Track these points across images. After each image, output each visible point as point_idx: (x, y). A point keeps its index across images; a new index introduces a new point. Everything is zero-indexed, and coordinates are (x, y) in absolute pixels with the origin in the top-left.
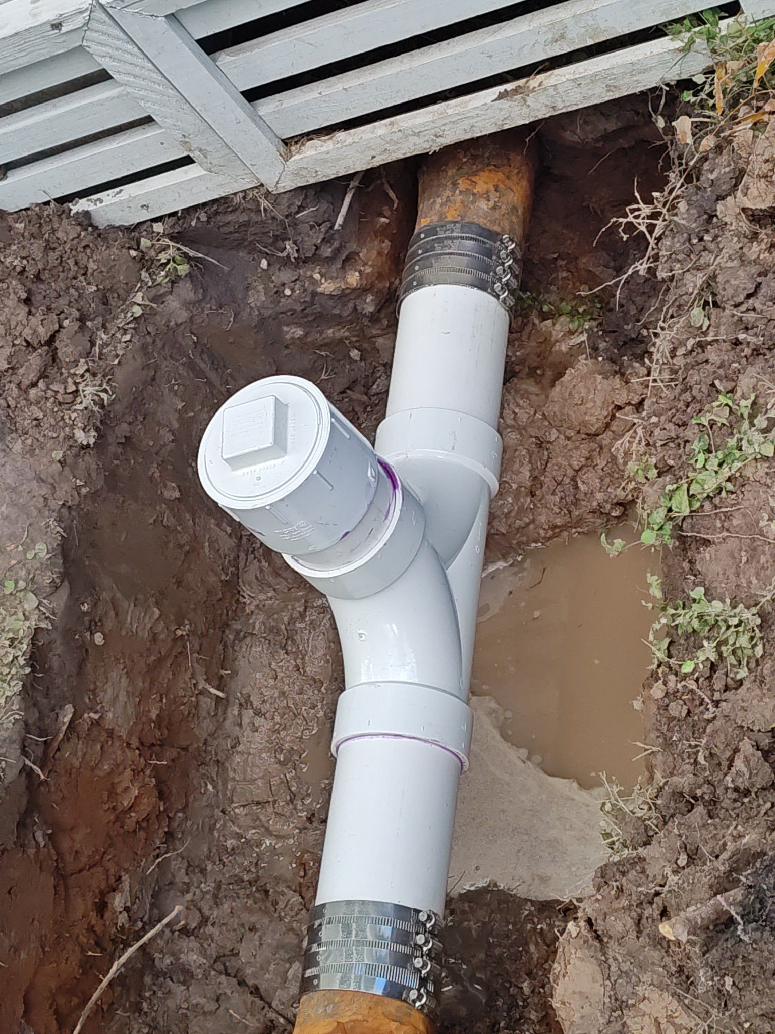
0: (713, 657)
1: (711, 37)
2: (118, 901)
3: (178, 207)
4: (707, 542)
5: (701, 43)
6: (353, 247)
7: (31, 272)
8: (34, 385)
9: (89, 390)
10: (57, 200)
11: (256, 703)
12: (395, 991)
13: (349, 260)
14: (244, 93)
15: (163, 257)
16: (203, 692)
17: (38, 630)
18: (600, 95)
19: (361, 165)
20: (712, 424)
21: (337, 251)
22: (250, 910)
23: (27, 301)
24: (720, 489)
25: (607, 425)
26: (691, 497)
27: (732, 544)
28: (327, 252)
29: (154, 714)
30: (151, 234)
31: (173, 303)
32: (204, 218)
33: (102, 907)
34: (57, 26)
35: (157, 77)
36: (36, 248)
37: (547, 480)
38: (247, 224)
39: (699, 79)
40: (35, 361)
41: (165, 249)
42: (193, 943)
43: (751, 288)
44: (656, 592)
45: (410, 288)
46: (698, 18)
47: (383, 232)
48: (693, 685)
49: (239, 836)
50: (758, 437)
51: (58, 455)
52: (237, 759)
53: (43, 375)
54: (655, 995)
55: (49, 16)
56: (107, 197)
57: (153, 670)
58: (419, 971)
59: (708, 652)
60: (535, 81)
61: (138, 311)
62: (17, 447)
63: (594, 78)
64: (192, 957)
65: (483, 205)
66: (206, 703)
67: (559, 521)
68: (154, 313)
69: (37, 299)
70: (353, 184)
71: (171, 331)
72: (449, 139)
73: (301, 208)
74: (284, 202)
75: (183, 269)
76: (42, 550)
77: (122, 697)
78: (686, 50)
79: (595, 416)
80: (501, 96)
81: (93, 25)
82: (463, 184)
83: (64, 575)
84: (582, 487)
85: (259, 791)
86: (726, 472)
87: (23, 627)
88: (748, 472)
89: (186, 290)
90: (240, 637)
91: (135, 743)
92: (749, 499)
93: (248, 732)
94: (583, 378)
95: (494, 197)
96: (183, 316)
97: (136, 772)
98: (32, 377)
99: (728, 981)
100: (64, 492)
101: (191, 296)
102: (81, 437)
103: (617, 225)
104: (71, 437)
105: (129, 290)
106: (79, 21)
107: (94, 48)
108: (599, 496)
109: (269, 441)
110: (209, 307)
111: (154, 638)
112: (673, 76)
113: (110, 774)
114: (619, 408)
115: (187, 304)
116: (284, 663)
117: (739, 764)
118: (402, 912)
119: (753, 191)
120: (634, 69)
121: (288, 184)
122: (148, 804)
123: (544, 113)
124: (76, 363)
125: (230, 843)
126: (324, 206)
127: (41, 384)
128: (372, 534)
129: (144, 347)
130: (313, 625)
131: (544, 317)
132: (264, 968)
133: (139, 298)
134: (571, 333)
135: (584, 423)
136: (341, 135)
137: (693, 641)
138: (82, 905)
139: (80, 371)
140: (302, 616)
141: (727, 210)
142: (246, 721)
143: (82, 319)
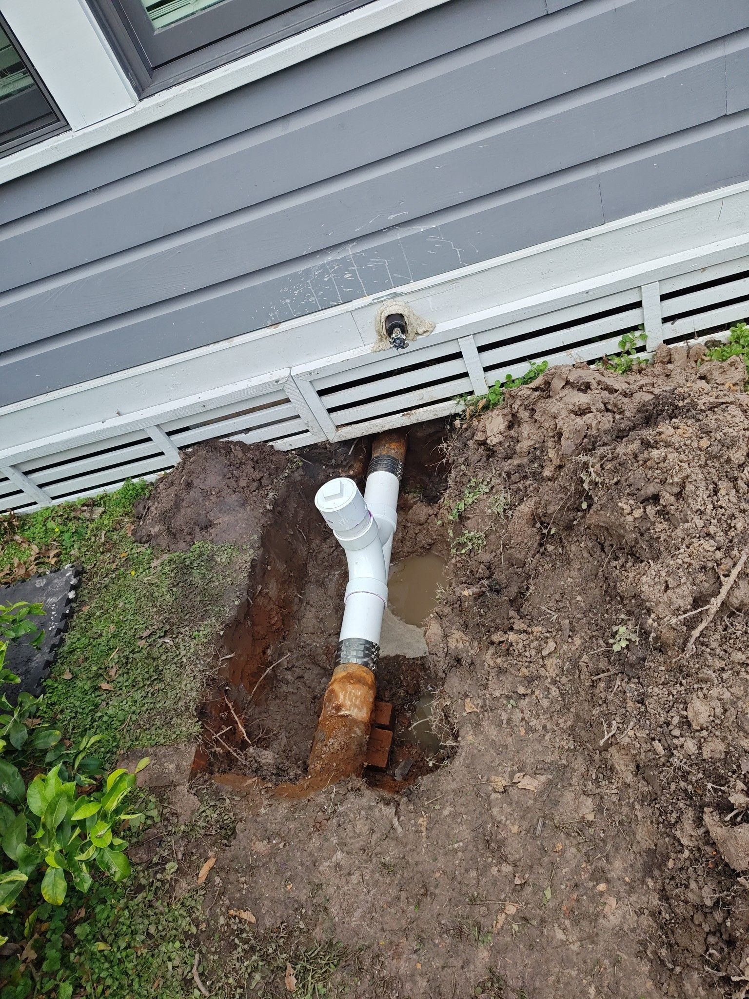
0: (471, 548)
1: (465, 400)
2: (269, 652)
3: (301, 446)
4: (469, 518)
5: (462, 402)
6: (352, 463)
7: (255, 459)
8: (255, 491)
9: (271, 494)
10: (264, 442)
11: (311, 603)
12: (366, 664)
13: (351, 467)
14: (327, 410)
15: (295, 460)
16: (296, 596)
17: (254, 559)
18: (431, 417)
19: (358, 436)
20: (471, 486)
21: (348, 463)
22: (308, 663)
23: (253, 468)
24: (473, 502)
25: (426, 521)
26: (465, 504)
27: (476, 517)
28: (345, 463)
29: (283, 597)
30: (291, 454)
31: (296, 474)
32: (308, 450)
33: (264, 653)
34: (277, 382)
35: (303, 401)
36: (257, 453)
37: (407, 537)
38: (320, 453)
39: (461, 413)
40: (255, 484)
41: (296, 458)
42: (289, 672)
43: (479, 459)
44: (451, 535)
45: (371, 472)
46: (461, 395)
47: (360, 461)
48: (464, 557)
49: (305, 642)
50: (485, 487)
51: (261, 511)
52: (304, 620)
53: (257, 488)
54: (456, 632)
55: (276, 378)
56: (279, 441)
57: (283, 583)
58: (373, 659)
59: (470, 546)
60: (413, 412)
61: (286, 475)
62: (248, 508)
63: (430, 411)
64: (289, 676)
65: (393, 451)
66: (296, 600)
67: (410, 550)
68: (291, 476)
69: (256, 467)
70: (355, 443)
71: (295, 483)
72: (386, 429)
73: (339, 448)
74: (334, 446)
75: (301, 464)
76: (255, 537)
77: (274, 588)
78: (458, 404)
79: (423, 518)
80: (403, 415)
81: (288, 382)
82: (387, 445)
83: (262, 545)
84: (418, 539)
85: (311, 630)
86: (475, 497)
87: (249, 558)
88: (481, 498)
89: (301, 471)
90: (307, 583)
91: (277, 603)
92: (481, 505)
93: (308, 612)
94: (419, 507)
95: (396, 450)
96: (299, 479)
97: (277, 613)
98: (254, 489)
99: (482, 610)
100: (262, 521)
101: (302, 473)
102: (268, 507)
103: (438, 448)
104: (265, 506)
105: (284, 468)
106: (284, 380)
107: (286, 390)
108: (423, 542)
109: (339, 492)
110: (307, 477)
111: (284, 573)
112: (453, 412)
113: (269, 610)
114: (430, 516)
115: (300, 475)
116: (321, 591)
117: (480, 570)
118: (367, 642)
119: (479, 435)
120: (443, 409)
121: (336, 440)
122: (279, 624)
123: (415, 422)
124: (268, 486)
125: (302, 644)
126: (345, 449)
127: (257, 491)
128: (364, 527)
129: (287, 486)
130: (331, 580)
131: (406, 493)
132: (312, 681)
133: (287, 471)
134: (414, 497)
135: (419, 521)
136: (354, 425)
137: (464, 545)
138: (259, 650)
139: (269, 488)
140: (327, 576)
141: (470, 443)
142: (308, 608)
143: (270, 474)
